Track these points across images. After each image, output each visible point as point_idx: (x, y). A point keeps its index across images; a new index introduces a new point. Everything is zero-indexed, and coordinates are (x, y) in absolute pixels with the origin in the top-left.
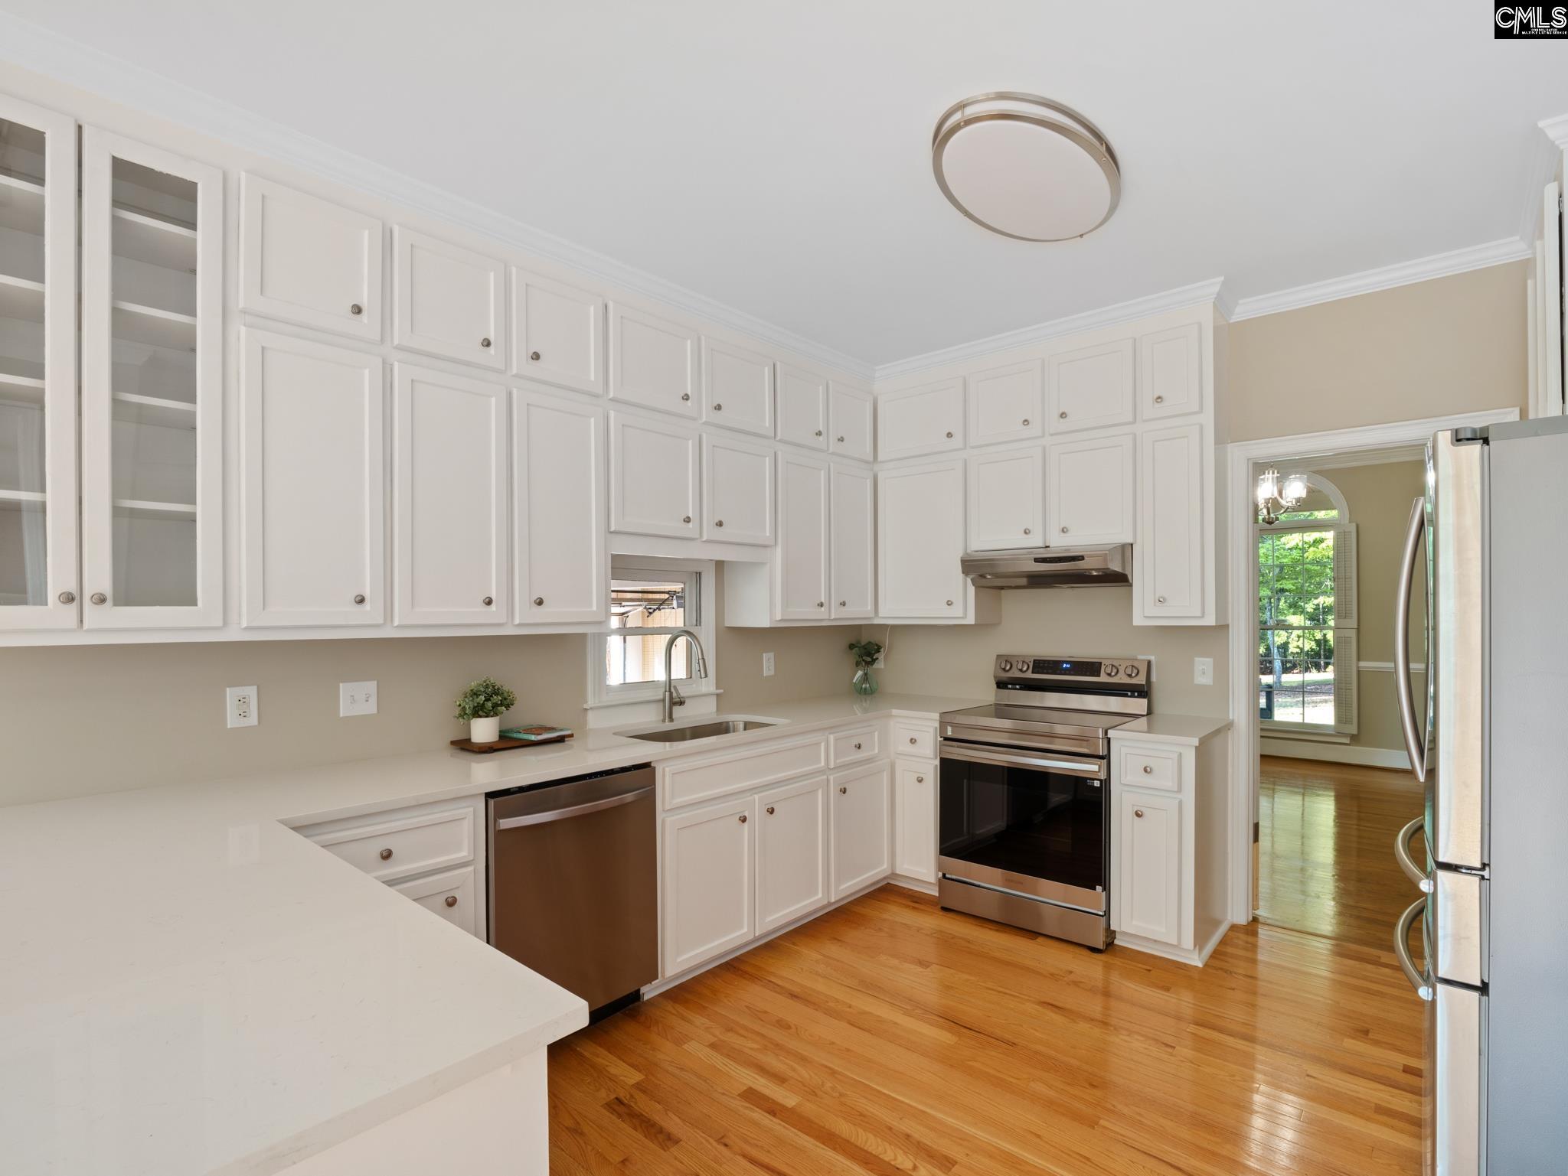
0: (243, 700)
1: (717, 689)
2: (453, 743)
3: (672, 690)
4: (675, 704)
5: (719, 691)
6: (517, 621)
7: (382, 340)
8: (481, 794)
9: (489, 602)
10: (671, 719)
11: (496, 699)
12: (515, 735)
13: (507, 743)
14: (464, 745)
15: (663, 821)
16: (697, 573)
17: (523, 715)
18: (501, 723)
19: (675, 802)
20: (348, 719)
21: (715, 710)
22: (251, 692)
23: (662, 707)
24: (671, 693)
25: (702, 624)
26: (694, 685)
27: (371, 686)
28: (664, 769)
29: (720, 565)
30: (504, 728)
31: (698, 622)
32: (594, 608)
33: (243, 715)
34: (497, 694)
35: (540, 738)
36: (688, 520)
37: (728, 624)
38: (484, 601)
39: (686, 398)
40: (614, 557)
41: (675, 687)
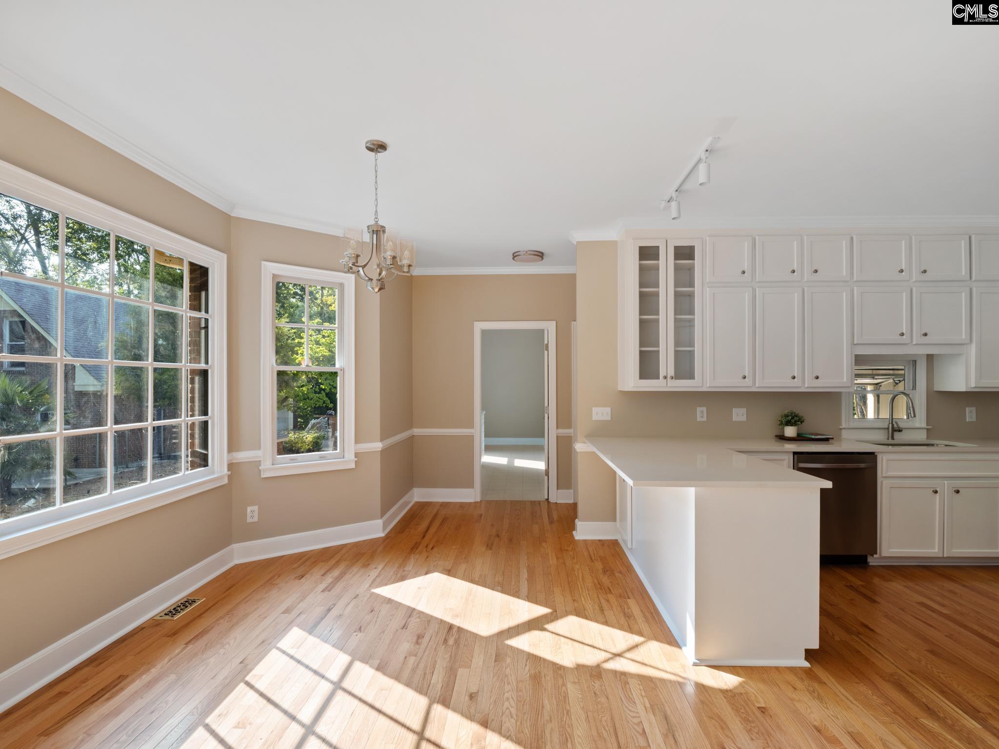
0: (702, 412)
1: (927, 425)
2: (776, 436)
3: (894, 423)
4: (896, 431)
5: (928, 427)
6: (806, 386)
7: (752, 281)
8: (791, 452)
9: (794, 378)
10: (893, 438)
11: (796, 418)
12: (804, 436)
13: (800, 438)
14: (782, 438)
15: (882, 482)
16: (913, 361)
17: (809, 427)
18: (798, 430)
19: (889, 473)
20: (735, 422)
21: (926, 437)
22: (704, 409)
23: (887, 432)
24: (893, 425)
25: (917, 389)
26: (911, 423)
27: (744, 410)
28: (882, 458)
29: (930, 358)
30: (799, 432)
31: (914, 388)
32: (845, 380)
33: (702, 417)
34: (797, 417)
35: (816, 437)
36: (902, 334)
37: (936, 389)
38: (792, 377)
39: (902, 271)
40: (856, 356)
41: (896, 422)
